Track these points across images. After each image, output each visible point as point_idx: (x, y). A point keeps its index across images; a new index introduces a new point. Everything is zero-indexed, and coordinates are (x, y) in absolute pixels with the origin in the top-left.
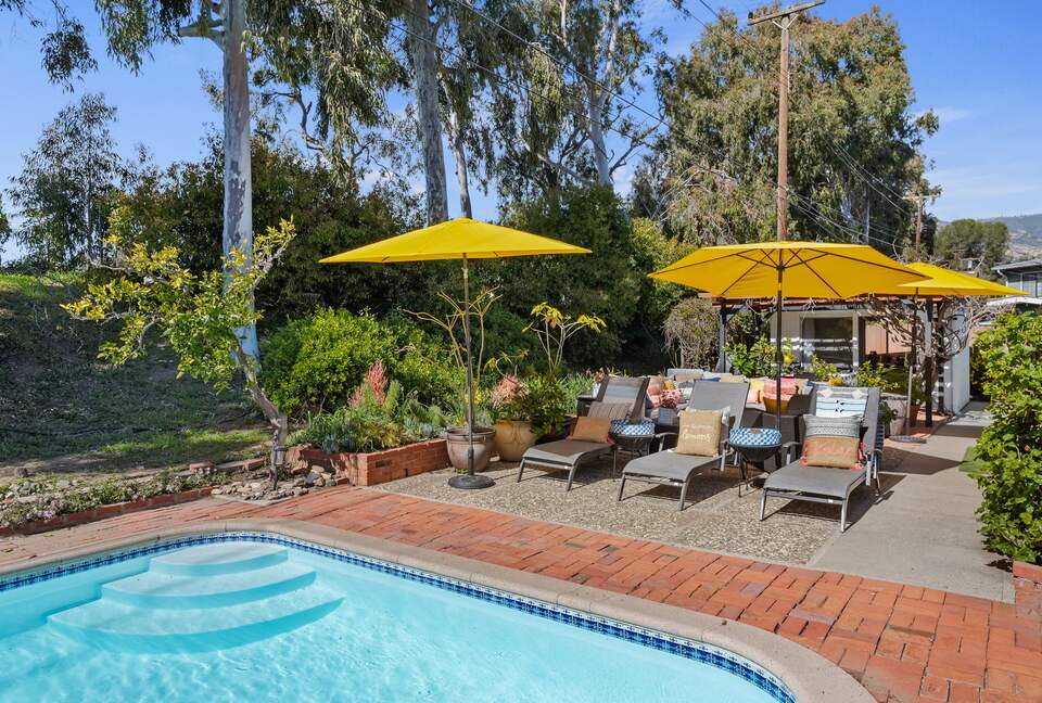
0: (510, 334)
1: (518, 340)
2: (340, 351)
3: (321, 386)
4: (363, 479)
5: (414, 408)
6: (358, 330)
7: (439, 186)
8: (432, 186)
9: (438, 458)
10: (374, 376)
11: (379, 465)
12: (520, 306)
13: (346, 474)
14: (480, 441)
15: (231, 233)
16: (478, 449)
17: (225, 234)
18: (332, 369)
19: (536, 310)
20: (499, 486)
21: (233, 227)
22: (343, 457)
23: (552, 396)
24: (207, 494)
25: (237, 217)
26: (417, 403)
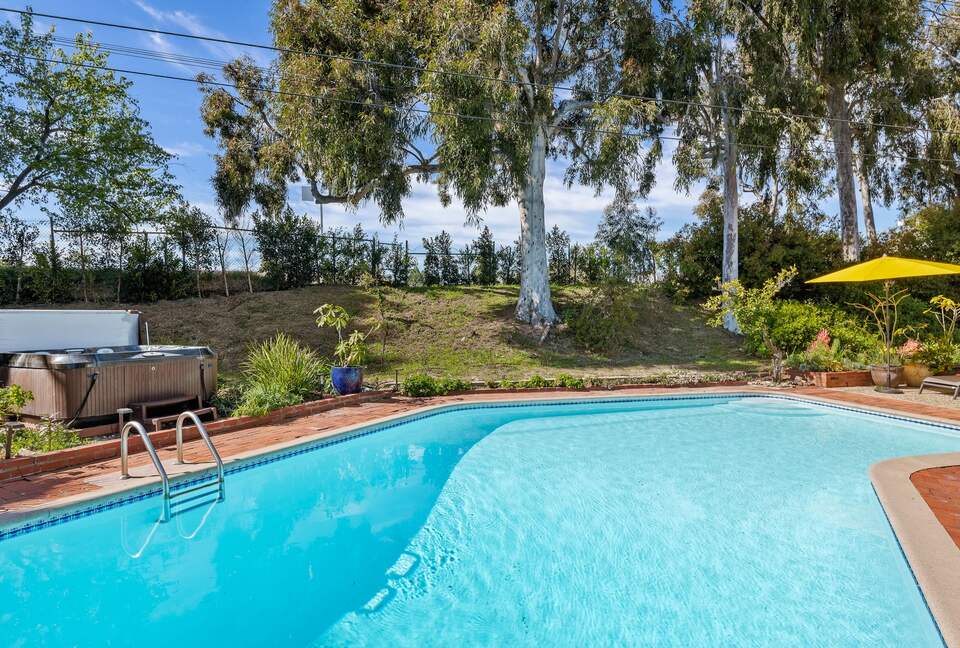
0: (912, 313)
1: (918, 318)
2: (799, 323)
3: (788, 341)
4: (824, 385)
5: (848, 354)
6: (807, 312)
7: (851, 213)
8: (845, 213)
9: (866, 380)
10: (823, 336)
11: (832, 378)
12: (921, 292)
13: (814, 382)
14: (894, 371)
15: (728, 261)
16: (893, 376)
17: (724, 262)
18: (794, 333)
19: (934, 300)
20: (907, 394)
21: (728, 259)
22: (812, 373)
23: (945, 351)
24: (746, 384)
25: (730, 252)
26: (850, 351)
